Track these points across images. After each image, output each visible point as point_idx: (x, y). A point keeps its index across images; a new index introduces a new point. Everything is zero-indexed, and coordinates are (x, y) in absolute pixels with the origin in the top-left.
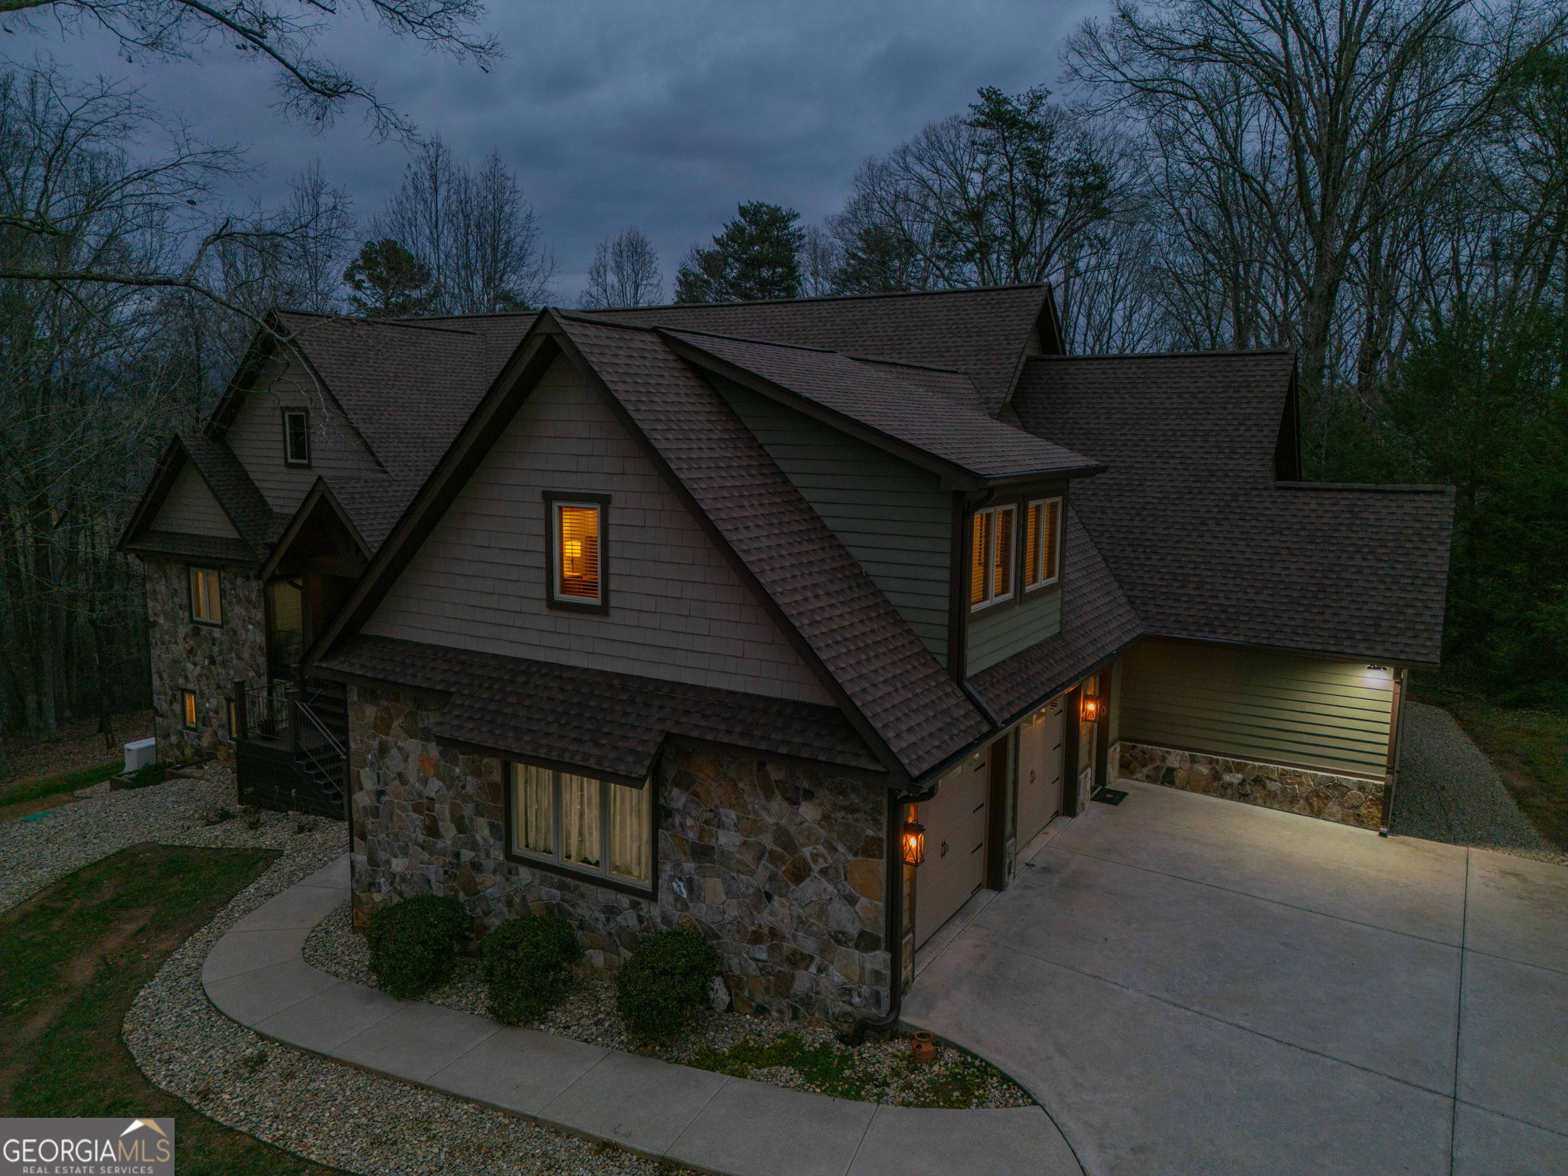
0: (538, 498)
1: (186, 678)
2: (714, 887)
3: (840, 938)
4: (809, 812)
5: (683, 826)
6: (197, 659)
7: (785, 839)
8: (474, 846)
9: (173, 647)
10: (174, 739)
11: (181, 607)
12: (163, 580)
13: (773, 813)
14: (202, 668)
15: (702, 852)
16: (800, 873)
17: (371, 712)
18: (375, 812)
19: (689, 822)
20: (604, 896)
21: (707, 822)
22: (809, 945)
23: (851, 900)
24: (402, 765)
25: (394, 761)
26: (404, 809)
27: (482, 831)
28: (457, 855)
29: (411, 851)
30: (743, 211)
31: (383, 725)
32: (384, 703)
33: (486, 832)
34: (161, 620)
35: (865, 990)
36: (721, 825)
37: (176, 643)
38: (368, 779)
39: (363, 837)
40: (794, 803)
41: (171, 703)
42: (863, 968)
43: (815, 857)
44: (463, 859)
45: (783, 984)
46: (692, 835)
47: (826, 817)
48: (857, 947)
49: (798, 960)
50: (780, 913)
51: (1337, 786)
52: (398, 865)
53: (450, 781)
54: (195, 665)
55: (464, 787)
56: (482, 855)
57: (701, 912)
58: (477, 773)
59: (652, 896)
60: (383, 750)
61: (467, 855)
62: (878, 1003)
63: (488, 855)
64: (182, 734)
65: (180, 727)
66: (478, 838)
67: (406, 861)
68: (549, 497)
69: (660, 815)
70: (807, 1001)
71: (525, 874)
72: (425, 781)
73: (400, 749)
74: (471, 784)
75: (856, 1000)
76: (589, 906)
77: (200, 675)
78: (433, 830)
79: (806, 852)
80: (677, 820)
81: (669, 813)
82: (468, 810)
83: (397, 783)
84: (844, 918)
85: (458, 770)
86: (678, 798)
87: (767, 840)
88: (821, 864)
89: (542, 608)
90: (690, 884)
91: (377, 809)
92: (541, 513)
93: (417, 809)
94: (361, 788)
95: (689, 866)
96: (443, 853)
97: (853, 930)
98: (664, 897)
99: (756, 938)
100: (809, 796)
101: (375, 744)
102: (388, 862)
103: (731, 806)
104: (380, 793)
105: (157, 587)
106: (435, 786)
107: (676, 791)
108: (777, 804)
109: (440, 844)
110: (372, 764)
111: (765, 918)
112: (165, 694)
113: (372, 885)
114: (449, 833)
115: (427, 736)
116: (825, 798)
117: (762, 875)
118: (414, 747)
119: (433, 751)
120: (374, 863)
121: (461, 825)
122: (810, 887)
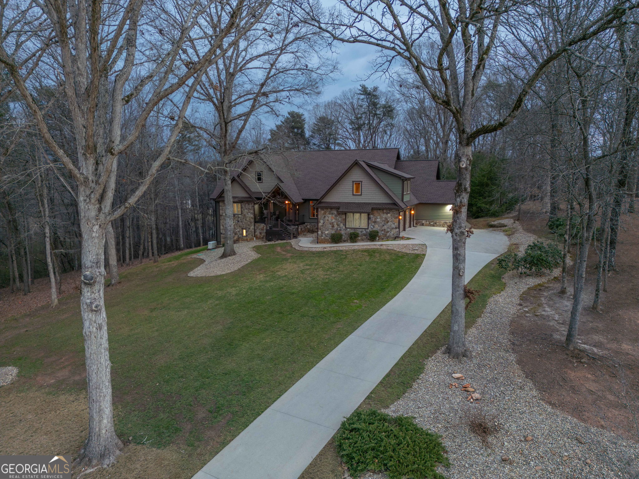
2: (377, 226)
3: (393, 228)
4: (389, 215)
7: (386, 219)
8: (340, 227)
13: (384, 216)
15: (375, 222)
16: (388, 222)
17: (323, 212)
18: (323, 226)
19: (373, 219)
20: (361, 230)
22: (389, 230)
25: (327, 218)
26: (328, 224)
27: (342, 225)
28: (337, 229)
29: (329, 230)
30: (289, 114)
31: (325, 213)
32: (325, 211)
36: (377, 218)
38: (322, 221)
39: (320, 229)
40: (387, 214)
42: (396, 231)
45: (386, 235)
47: (391, 215)
48: (395, 229)
49: (388, 232)
50: (385, 227)
51: (445, 222)
52: (326, 232)
53: (336, 219)
57: (374, 229)
59: (368, 229)
60: (325, 217)
61: (339, 229)
62: (397, 234)
63: (342, 228)
68: (353, 182)
69: (369, 218)
70: (389, 237)
71: (348, 230)
72: (332, 220)
73: (327, 216)
74: (340, 219)
75: (395, 235)
76: (359, 231)
78: (333, 226)
79: (389, 219)
81: (371, 218)
82: (339, 223)
83: (327, 221)
84: (393, 226)
85: (338, 218)
86: (372, 216)
87: (384, 219)
88: (391, 220)
89: (352, 196)
90: (373, 226)
92: (352, 184)
93: (330, 224)
94: (320, 222)
95: (373, 224)
96: (335, 229)
98: (370, 228)
99: (382, 231)
100: (389, 213)
101: (323, 216)
103: (379, 216)
104: (324, 223)
106: (334, 220)
108: (385, 215)
110: (323, 219)
111: (383, 228)
113: (322, 236)
114: (336, 226)
115: (332, 214)
116: (391, 213)
117: (383, 223)
118: (330, 216)
119: (334, 216)
120: (322, 233)
121: (338, 225)
122: (389, 223)
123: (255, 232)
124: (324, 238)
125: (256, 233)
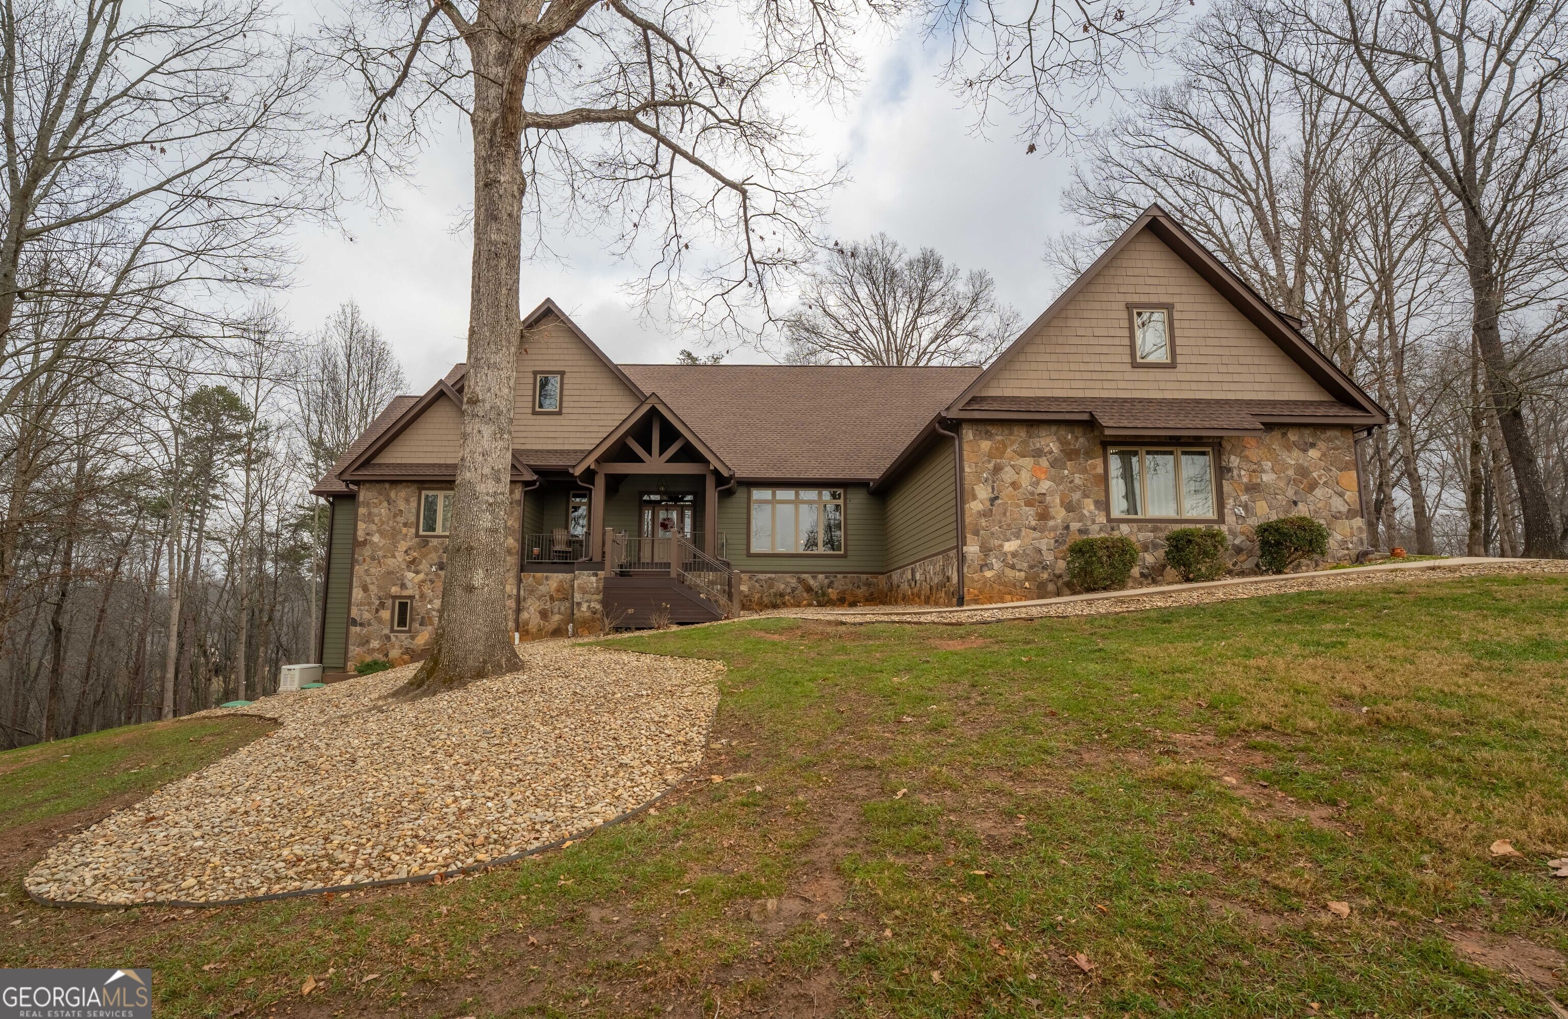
0: (1122, 306)
1: (403, 586)
2: (1261, 506)
3: (1339, 515)
4: (1313, 453)
5: (1240, 476)
6: (421, 567)
7: (1303, 472)
8: (1081, 518)
9: (390, 561)
10: (375, 644)
11: (405, 525)
12: (385, 504)
13: (1292, 458)
14: (427, 574)
15: (1253, 488)
16: (1313, 486)
17: (985, 445)
18: (987, 514)
19: (1243, 473)
21: (1254, 471)
23: (1341, 495)
24: (1016, 476)
25: (1008, 475)
26: (1018, 506)
27: (1089, 506)
28: (1067, 528)
29: (1023, 534)
31: (1000, 451)
32: (999, 438)
33: (1092, 507)
34: (376, 538)
35: (1355, 539)
36: (1263, 471)
37: (394, 557)
38: (983, 492)
39: (976, 533)
40: (1305, 451)
41: (377, 611)
42: (1352, 528)
43: (1320, 477)
44: (1072, 528)
46: (1245, 480)
47: (1324, 455)
48: (1347, 518)
52: (1010, 546)
53: (1058, 480)
54: (417, 572)
55: (1071, 482)
56: (1089, 523)
58: (1084, 471)
59: (1220, 521)
60: (997, 469)
61: (1075, 526)
62: (1362, 543)
63: (1094, 522)
64: (388, 638)
65: (386, 631)
66: (1085, 512)
67: (1019, 542)
68: (1129, 307)
69: (1222, 472)
72: (1037, 483)
73: (1012, 466)
74: (1078, 479)
75: (1350, 546)
77: (423, 581)
78: (1044, 516)
79: (1315, 475)
80: (1235, 472)
81: (1229, 470)
83: (1011, 489)
84: (1339, 504)
85: (1066, 472)
86: (1232, 461)
87: (1291, 472)
88: (1324, 479)
89: (1128, 367)
90: (1246, 507)
91: (991, 510)
92: (1125, 315)
93: (1029, 504)
94: (974, 498)
95: (1244, 498)
96: (1054, 529)
97: (1344, 509)
98: (1230, 519)
100: (1313, 445)
101: (991, 466)
102: (1001, 546)
103: (1268, 460)
104: (993, 500)
105: (375, 511)
106: (1045, 485)
107: (1233, 457)
108: (1296, 453)
109: (1051, 523)
110: (986, 480)
112: (369, 604)
113: (984, 566)
114: (1059, 514)
115: (1038, 453)
116: (1322, 445)
117: (1290, 493)
118: (1028, 462)
119: (1044, 462)
120: (986, 550)
121: (1070, 507)
122: (1318, 492)
123: (518, 611)
124: (999, 577)
125: (525, 615)
